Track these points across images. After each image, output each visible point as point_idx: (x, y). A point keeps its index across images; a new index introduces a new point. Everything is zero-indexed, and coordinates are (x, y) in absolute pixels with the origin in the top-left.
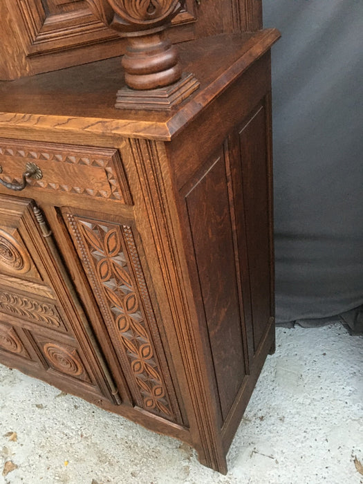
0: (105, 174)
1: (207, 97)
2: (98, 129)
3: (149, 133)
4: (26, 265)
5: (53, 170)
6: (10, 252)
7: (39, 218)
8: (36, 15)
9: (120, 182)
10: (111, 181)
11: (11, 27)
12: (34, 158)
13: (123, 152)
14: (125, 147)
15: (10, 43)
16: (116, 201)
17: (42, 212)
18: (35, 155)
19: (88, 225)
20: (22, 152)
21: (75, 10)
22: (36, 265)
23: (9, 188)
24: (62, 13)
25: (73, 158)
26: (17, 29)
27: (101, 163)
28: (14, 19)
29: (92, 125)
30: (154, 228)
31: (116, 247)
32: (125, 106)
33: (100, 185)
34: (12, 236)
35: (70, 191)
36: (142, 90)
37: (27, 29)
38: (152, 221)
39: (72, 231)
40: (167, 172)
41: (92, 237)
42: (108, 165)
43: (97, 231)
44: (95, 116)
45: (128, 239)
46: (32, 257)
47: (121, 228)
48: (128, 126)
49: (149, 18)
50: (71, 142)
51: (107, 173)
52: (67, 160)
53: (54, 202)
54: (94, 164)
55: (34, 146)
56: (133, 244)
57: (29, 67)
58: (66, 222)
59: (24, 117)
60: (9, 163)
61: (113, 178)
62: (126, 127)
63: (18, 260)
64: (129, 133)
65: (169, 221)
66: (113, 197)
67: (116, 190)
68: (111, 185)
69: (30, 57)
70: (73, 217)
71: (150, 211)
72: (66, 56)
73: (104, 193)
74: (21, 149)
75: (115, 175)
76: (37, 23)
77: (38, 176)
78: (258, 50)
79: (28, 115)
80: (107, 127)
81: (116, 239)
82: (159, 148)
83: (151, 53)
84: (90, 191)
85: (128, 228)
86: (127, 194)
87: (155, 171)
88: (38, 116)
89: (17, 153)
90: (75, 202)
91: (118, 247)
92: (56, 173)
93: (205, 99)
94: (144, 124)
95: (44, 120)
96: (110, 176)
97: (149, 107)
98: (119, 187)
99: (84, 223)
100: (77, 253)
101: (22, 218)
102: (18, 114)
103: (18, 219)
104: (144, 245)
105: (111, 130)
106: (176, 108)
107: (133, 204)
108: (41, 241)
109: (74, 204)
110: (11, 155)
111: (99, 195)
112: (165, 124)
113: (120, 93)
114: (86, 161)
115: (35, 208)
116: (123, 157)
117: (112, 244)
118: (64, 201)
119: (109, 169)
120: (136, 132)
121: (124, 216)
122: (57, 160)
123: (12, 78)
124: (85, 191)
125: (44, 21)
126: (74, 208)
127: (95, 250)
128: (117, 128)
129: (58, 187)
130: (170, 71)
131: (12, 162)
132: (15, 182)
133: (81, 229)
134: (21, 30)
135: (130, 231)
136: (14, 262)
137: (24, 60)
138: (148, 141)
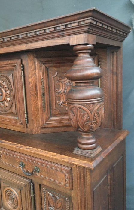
0: (64, 176)
1: (105, 154)
2: (67, 160)
3: (85, 165)
4: (18, 207)
5: (44, 170)
6: (13, 200)
7: (32, 188)
8: (47, 117)
9: (70, 180)
10: (67, 179)
11: (38, 119)
12: (39, 165)
13: (73, 169)
14: (74, 168)
15: (36, 123)
16: (67, 187)
17: (33, 185)
18: (39, 163)
19: (51, 195)
20: (35, 162)
21: (59, 116)
22: (22, 209)
23: (25, 174)
24: (55, 117)
25: (53, 168)
26: (40, 119)
27: (64, 171)
28: (40, 116)
29: (65, 158)
30: (79, 201)
31: (61, 207)
32: (76, 153)
33: (61, 180)
34: (17, 193)
35: (48, 180)
36: (83, 149)
37: (43, 120)
38: (79, 198)
39: (43, 196)
40: (89, 180)
41: (51, 200)
42: (66, 173)
43: (54, 198)
44: (65, 155)
45: (67, 204)
46: (22, 204)
47: (65, 198)
48: (78, 161)
49: (90, 130)
50: (54, 162)
51: (65, 175)
52: (51, 168)
53: (40, 182)
54: (61, 171)
55: (40, 161)
56: (68, 207)
57: (40, 131)
58: (42, 191)
59: (40, 151)
60: (28, 164)
61: (67, 178)
62: (77, 162)
63: (16, 205)
64: (78, 164)
65: (86, 200)
66: (65, 185)
67: (68, 183)
68: (66, 180)
69: (42, 128)
70: (45, 190)
71: (79, 194)
72: (53, 129)
73: (62, 183)
74: (35, 161)
75: (68, 177)
76: (47, 119)
77: (38, 171)
78: (121, 138)
79: (42, 150)
80: (70, 160)
81: (61, 203)
82: (87, 171)
83: (88, 139)
84: (57, 181)
85: (68, 199)
86: (71, 185)
87: (84, 178)
88: (46, 151)
89: (33, 161)
90: (49, 184)
91: (62, 207)
92: (45, 172)
93: (104, 155)
94: (84, 162)
95: (48, 153)
96: (66, 177)
97: (85, 155)
98: (69, 182)
99: (49, 193)
100: (42, 206)
101: (25, 186)
102: (39, 149)
103: (23, 186)
104: (74, 208)
105: (72, 161)
106: (95, 158)
107: (73, 190)
108: (29, 198)
109: (48, 184)
110: (30, 162)
111: (60, 183)
112: (92, 163)
113: (75, 149)
114: (58, 169)
115: (32, 183)
116: (73, 171)
117: (59, 205)
118: (44, 183)
119: (67, 174)
120: (81, 164)
121: (68, 194)
122: (47, 167)
123: (34, 133)
124: (55, 181)
125: (49, 118)
126: (47, 186)
127: (51, 206)
128: (74, 161)
129: (44, 177)
130: (94, 145)
131: (29, 164)
132: (28, 172)
133: (47, 196)
134: (41, 120)
135: (68, 201)
136: (13, 205)
137: (39, 129)
138: (84, 168)
